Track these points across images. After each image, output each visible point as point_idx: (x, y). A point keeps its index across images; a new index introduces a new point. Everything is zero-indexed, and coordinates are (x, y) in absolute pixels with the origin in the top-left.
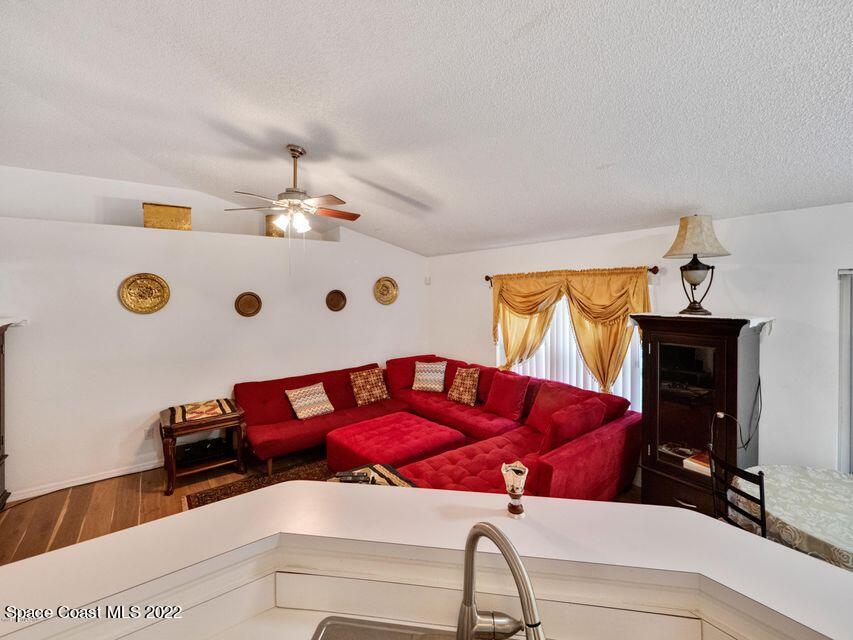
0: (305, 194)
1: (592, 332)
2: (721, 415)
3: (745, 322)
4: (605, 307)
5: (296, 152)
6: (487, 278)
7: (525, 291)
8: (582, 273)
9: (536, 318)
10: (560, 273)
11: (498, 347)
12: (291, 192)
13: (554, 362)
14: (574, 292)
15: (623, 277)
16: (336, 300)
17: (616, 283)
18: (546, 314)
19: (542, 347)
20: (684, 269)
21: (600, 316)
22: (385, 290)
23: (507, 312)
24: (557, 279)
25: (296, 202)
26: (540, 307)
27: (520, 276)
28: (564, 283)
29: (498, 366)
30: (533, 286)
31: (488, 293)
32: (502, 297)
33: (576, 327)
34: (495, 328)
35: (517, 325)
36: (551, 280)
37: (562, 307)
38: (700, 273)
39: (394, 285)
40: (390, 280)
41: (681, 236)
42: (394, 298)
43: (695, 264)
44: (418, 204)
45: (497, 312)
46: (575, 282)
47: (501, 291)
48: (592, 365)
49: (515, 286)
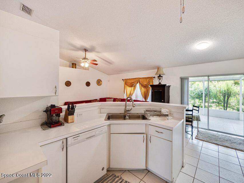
0: (87, 59)
1: (143, 89)
2: (163, 101)
3: (166, 85)
4: (146, 85)
5: (86, 50)
6: (123, 80)
7: (131, 82)
8: (142, 78)
9: (133, 87)
10: (138, 78)
11: (125, 95)
12: (85, 58)
13: (136, 96)
14: (140, 82)
15: (149, 79)
16: (88, 84)
17: (148, 80)
18: (135, 86)
19: (134, 94)
20: (158, 77)
21: (145, 87)
22: (99, 82)
23: (127, 87)
24: (137, 79)
25: (86, 60)
26: (133, 85)
27: (130, 79)
28: (138, 80)
29: (125, 98)
30: (132, 81)
31: (123, 83)
32: (126, 84)
33: (141, 89)
34: (124, 91)
35: (129, 89)
36: (136, 80)
37: (138, 85)
38: (161, 77)
39: (101, 81)
40: (100, 80)
41: (158, 71)
42: (101, 84)
43: (160, 76)
44: (109, 63)
45: (125, 87)
46: (141, 80)
47: (126, 82)
48: (143, 96)
49: (129, 81)
